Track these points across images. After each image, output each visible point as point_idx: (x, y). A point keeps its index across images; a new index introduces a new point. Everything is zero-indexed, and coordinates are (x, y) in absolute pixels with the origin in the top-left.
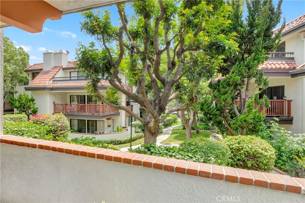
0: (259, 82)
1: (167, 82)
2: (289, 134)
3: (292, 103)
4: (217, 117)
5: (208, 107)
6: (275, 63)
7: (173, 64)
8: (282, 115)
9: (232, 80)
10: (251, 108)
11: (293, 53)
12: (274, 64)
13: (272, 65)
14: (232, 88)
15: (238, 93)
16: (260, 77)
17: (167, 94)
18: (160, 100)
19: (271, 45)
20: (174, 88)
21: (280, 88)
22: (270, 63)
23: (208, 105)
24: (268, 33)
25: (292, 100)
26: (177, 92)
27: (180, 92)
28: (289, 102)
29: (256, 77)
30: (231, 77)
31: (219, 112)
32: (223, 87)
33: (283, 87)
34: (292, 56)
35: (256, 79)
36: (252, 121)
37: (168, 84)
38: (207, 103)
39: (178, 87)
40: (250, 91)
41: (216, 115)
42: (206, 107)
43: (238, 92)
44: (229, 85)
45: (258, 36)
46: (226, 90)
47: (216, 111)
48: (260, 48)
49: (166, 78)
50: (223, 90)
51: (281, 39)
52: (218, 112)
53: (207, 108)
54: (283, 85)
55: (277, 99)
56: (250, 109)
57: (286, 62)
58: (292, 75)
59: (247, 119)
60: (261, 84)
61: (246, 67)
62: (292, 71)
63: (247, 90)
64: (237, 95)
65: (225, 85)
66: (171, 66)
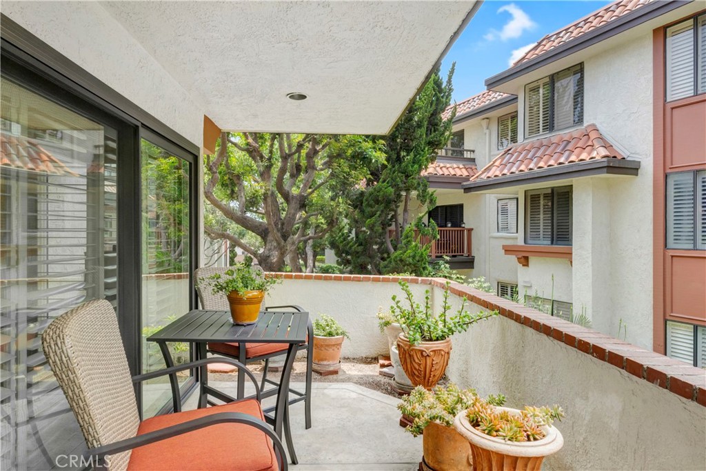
0: (422, 197)
3: (473, 232)
4: (358, 258)
5: (344, 240)
6: (448, 165)
7: (299, 168)
8: (462, 254)
9: (381, 193)
10: (409, 239)
11: (473, 151)
12: (448, 168)
14: (382, 207)
15: (393, 215)
16: (424, 191)
17: (293, 215)
19: (438, 139)
22: (442, 165)
23: (343, 237)
24: (434, 119)
25: (473, 229)
28: (470, 230)
29: (418, 191)
30: (381, 189)
31: (362, 247)
32: (368, 205)
33: (461, 206)
34: (472, 156)
35: (418, 193)
36: (411, 260)
37: (294, 200)
40: (410, 212)
41: (358, 253)
42: (341, 239)
43: (393, 213)
44: (377, 202)
45: (419, 125)
46: (374, 209)
47: (358, 246)
48: (422, 145)
49: (290, 192)
50: (368, 210)
52: (360, 249)
53: (341, 242)
54: (461, 203)
55: (452, 226)
56: (409, 241)
57: (464, 165)
58: (465, 189)
59: (404, 257)
60: (425, 201)
61: (402, 173)
62: (465, 183)
63: (405, 210)
64: (391, 220)
65: (372, 202)
66: (295, 172)
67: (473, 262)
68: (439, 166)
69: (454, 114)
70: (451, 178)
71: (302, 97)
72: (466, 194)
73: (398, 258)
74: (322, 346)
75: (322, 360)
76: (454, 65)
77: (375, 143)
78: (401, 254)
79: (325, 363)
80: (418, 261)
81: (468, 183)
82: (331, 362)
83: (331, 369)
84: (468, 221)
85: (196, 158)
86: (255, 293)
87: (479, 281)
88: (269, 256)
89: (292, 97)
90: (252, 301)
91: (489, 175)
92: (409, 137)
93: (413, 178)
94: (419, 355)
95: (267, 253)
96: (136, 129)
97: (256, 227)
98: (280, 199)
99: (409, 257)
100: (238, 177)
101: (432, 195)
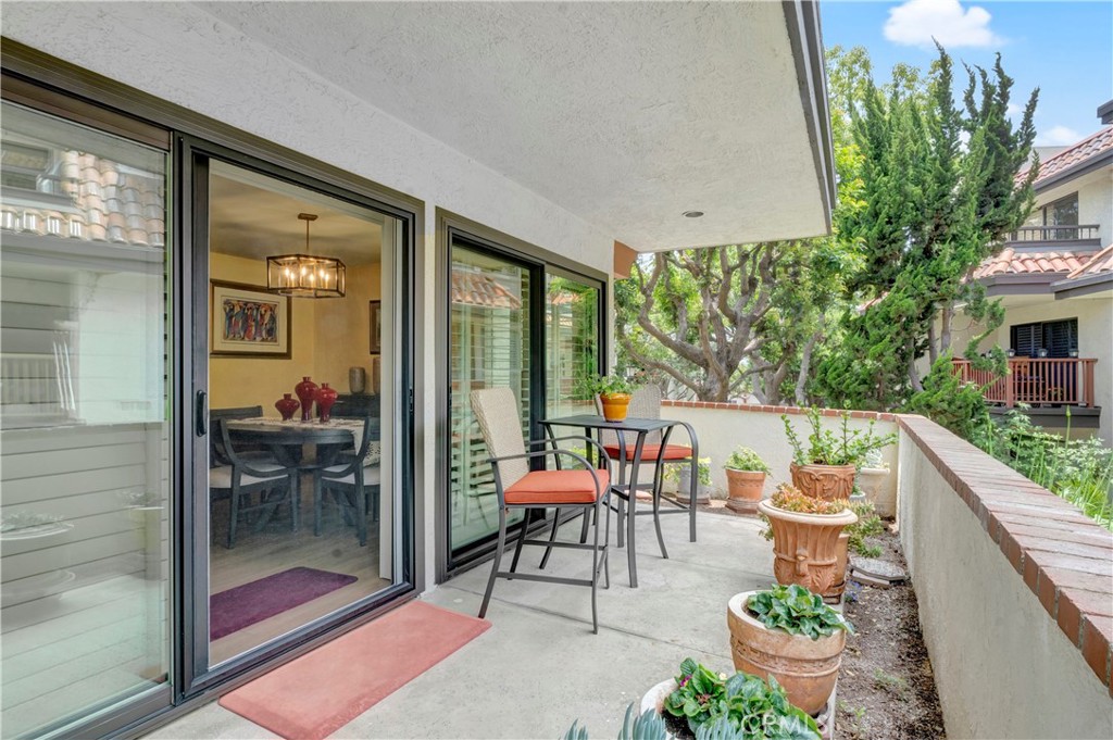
0: (976, 311)
1: (742, 319)
2: (1055, 441)
3: (1096, 367)
4: (860, 401)
5: (839, 376)
6: (1038, 256)
7: (752, 283)
8: (1071, 402)
9: (893, 308)
10: (942, 374)
11: (1097, 227)
12: (1036, 261)
13: (1028, 262)
14: (896, 327)
15: (926, 340)
16: (978, 300)
17: (742, 340)
18: (729, 352)
19: (1003, 217)
20: (753, 329)
21: (1069, 324)
22: (1024, 256)
23: (837, 371)
24: (995, 187)
25: (1096, 360)
26: (761, 338)
27: (766, 337)
28: (1090, 363)
29: (967, 300)
30: (893, 302)
31: (866, 386)
32: (875, 326)
33: (1074, 321)
34: (1094, 235)
35: (966, 304)
36: (945, 406)
37: (744, 322)
38: (836, 364)
39: (762, 329)
40: (953, 334)
41: (860, 394)
42: (834, 375)
43: (926, 336)
44: (888, 320)
45: (962, 201)
46: (882, 332)
47: (859, 384)
48: (967, 230)
49: (739, 313)
50: (874, 333)
51: (1035, 200)
52: (862, 388)
53: (835, 379)
54: (1074, 316)
55: (1048, 356)
56: (942, 378)
57: (1073, 252)
58: (1056, 293)
59: (933, 400)
60: (982, 315)
61: (931, 275)
62: (1056, 284)
63: (945, 331)
64: (923, 347)
65: (879, 321)
66: (748, 288)
67: (1098, 416)
68: (1019, 258)
69: (1034, 173)
70: (1042, 275)
71: (700, 214)
72: (1059, 302)
73: (923, 403)
74: (737, 480)
75: (738, 496)
76: (1035, 94)
77: (850, 242)
78: (928, 396)
79: (741, 499)
80: (960, 408)
81: (1064, 282)
82: (748, 500)
83: (749, 507)
84: (1086, 347)
85: (604, 285)
86: (621, 396)
87: (1090, 446)
88: (710, 390)
89: (689, 215)
90: (617, 402)
91: (1105, 266)
92: (942, 222)
93: (949, 282)
94: (808, 479)
95: (708, 386)
96: (542, 268)
97: (696, 355)
98: (726, 321)
99: (943, 401)
100: (680, 299)
101: (995, 305)
